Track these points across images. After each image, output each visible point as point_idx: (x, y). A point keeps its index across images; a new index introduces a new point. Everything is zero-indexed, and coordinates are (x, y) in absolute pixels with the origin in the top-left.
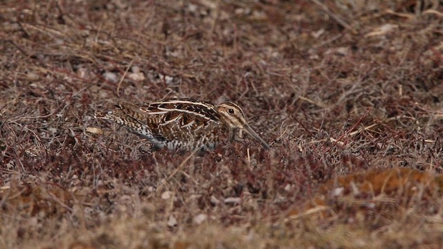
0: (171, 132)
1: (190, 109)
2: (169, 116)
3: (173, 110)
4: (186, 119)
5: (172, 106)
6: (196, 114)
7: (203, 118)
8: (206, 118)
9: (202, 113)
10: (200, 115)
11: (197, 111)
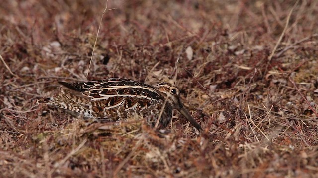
0: (117, 114)
1: (131, 93)
2: (113, 101)
3: (116, 96)
4: (130, 102)
5: (113, 92)
6: (138, 97)
7: (145, 99)
8: (148, 98)
9: (143, 95)
10: (142, 96)
11: (139, 94)
